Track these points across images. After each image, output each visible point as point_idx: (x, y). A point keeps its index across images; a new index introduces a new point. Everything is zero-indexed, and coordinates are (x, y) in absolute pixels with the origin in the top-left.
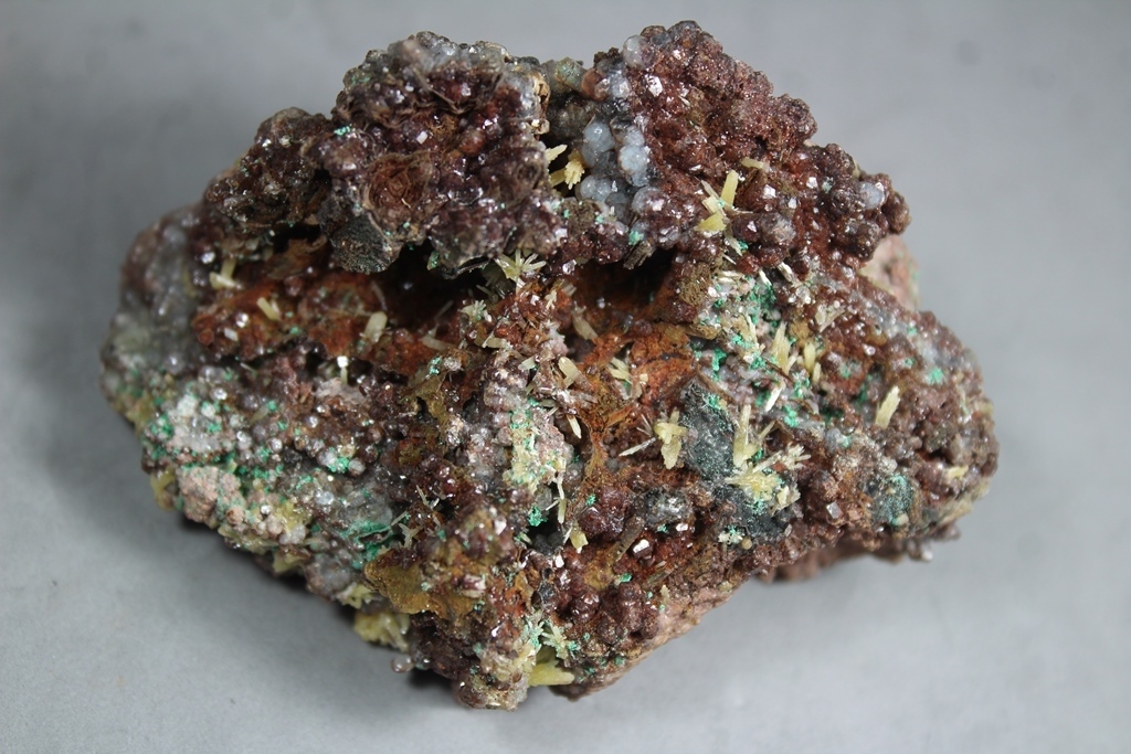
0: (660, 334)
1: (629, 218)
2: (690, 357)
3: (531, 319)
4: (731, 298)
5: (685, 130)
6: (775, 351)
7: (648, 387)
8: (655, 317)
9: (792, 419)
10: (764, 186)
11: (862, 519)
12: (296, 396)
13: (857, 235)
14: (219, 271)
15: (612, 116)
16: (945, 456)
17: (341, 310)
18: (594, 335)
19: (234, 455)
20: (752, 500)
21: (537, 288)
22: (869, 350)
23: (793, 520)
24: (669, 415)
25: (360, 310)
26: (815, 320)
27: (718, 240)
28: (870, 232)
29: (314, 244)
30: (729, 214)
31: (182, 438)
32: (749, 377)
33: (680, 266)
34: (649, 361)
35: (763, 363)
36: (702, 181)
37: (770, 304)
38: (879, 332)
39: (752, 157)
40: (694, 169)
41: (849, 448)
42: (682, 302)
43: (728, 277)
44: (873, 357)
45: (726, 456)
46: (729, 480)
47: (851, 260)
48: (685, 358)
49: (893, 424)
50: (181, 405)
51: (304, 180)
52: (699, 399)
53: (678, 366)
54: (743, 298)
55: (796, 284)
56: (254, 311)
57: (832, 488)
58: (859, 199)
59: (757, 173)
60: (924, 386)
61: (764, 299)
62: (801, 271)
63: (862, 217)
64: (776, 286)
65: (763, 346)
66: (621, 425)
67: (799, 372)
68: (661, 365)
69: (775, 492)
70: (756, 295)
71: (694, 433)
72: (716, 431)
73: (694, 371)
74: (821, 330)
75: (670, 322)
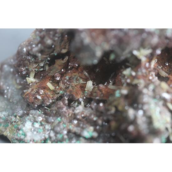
12: (67, 114)
14: (29, 77)
17: (75, 83)
18: (167, 75)
19: (49, 139)
21: (148, 60)
25: (81, 81)
29: (64, 60)
31: (30, 136)
50: (26, 125)
51: (59, 38)
56: (45, 88)
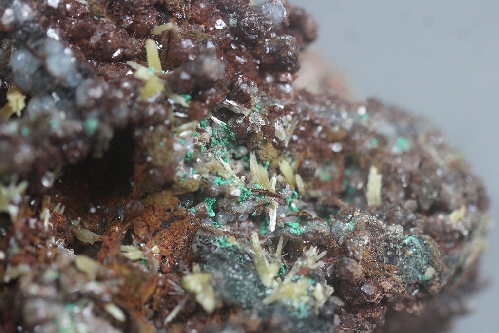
0: (152, 206)
1: (80, 114)
2: (187, 215)
3: (38, 241)
4: (197, 147)
5: (94, 26)
6: (256, 179)
7: (163, 258)
8: (141, 194)
9: (296, 229)
10: (180, 41)
11: (395, 286)
13: (278, 51)
15: (27, 39)
16: (441, 207)
20: (293, 307)
21: (30, 212)
22: (336, 148)
23: (337, 311)
24: (191, 271)
26: (277, 139)
27: (163, 101)
28: (288, 43)
30: (161, 77)
32: (244, 210)
33: (141, 138)
34: (154, 235)
35: (250, 192)
36: (128, 63)
37: (233, 142)
38: (336, 129)
39: (160, 24)
40: (116, 54)
41: (356, 229)
42: (157, 167)
43: (185, 131)
44: (342, 152)
45: (255, 283)
46: (266, 301)
47: (283, 76)
48: (183, 218)
49: (384, 198)
52: (209, 245)
53: (180, 228)
54: (208, 146)
55: (246, 112)
57: (357, 270)
58: (265, 20)
59: (170, 34)
60: (395, 156)
61: (226, 140)
62: (245, 100)
63: (274, 35)
64: (230, 123)
65: (243, 178)
66: (154, 296)
67: (285, 188)
68: (166, 234)
69: (311, 293)
70: (218, 140)
71: (219, 274)
72: (237, 266)
73: (195, 226)
74: (286, 145)
75: (155, 191)
